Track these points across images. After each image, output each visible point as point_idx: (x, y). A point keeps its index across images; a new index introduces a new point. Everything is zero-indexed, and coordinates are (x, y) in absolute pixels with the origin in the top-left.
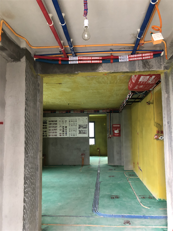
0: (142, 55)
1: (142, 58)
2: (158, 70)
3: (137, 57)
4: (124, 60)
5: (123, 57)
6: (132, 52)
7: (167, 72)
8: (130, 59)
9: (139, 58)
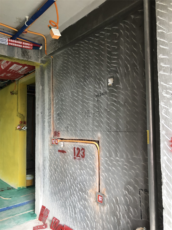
0: (22, 43)
1: (22, 46)
2: (35, 62)
3: (17, 43)
4: (3, 42)
5: (2, 39)
6: (11, 36)
7: (43, 66)
8: (10, 44)
9: (19, 46)
